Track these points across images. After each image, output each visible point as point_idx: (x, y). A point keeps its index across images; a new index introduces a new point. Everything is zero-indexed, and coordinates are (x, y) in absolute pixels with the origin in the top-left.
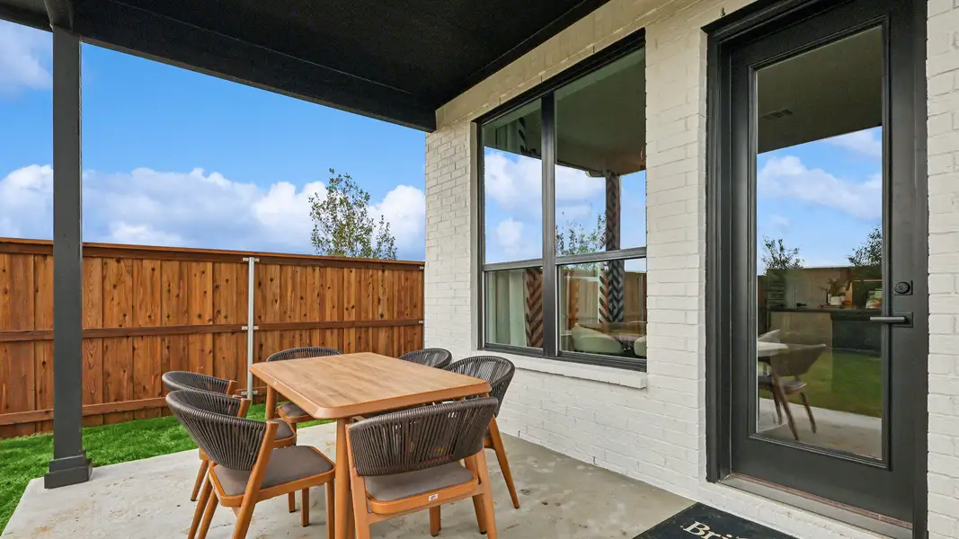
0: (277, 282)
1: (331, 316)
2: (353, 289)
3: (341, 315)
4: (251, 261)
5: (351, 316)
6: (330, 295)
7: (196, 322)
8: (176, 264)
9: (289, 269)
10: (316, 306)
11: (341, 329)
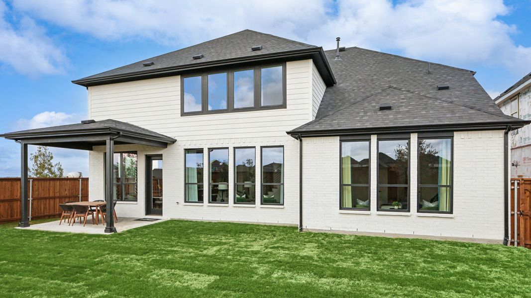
0: (37, 186)
1: (51, 195)
2: (58, 186)
3: (55, 194)
4: (31, 180)
5: (57, 195)
6: (51, 189)
7: (16, 198)
8: (10, 182)
9: (40, 182)
10: (48, 192)
11: (54, 199)
